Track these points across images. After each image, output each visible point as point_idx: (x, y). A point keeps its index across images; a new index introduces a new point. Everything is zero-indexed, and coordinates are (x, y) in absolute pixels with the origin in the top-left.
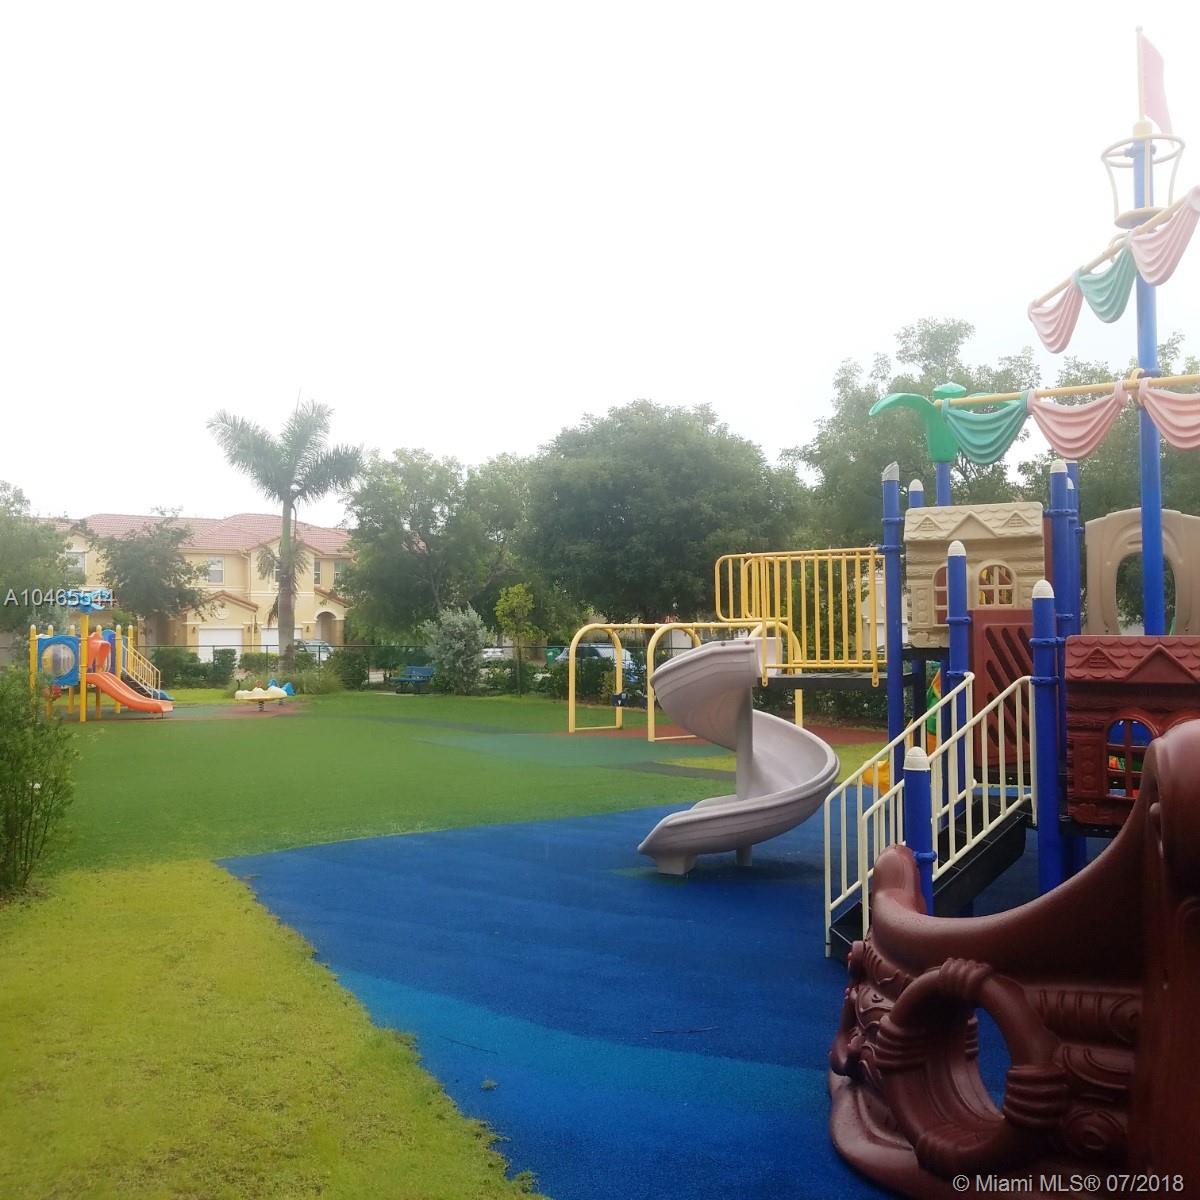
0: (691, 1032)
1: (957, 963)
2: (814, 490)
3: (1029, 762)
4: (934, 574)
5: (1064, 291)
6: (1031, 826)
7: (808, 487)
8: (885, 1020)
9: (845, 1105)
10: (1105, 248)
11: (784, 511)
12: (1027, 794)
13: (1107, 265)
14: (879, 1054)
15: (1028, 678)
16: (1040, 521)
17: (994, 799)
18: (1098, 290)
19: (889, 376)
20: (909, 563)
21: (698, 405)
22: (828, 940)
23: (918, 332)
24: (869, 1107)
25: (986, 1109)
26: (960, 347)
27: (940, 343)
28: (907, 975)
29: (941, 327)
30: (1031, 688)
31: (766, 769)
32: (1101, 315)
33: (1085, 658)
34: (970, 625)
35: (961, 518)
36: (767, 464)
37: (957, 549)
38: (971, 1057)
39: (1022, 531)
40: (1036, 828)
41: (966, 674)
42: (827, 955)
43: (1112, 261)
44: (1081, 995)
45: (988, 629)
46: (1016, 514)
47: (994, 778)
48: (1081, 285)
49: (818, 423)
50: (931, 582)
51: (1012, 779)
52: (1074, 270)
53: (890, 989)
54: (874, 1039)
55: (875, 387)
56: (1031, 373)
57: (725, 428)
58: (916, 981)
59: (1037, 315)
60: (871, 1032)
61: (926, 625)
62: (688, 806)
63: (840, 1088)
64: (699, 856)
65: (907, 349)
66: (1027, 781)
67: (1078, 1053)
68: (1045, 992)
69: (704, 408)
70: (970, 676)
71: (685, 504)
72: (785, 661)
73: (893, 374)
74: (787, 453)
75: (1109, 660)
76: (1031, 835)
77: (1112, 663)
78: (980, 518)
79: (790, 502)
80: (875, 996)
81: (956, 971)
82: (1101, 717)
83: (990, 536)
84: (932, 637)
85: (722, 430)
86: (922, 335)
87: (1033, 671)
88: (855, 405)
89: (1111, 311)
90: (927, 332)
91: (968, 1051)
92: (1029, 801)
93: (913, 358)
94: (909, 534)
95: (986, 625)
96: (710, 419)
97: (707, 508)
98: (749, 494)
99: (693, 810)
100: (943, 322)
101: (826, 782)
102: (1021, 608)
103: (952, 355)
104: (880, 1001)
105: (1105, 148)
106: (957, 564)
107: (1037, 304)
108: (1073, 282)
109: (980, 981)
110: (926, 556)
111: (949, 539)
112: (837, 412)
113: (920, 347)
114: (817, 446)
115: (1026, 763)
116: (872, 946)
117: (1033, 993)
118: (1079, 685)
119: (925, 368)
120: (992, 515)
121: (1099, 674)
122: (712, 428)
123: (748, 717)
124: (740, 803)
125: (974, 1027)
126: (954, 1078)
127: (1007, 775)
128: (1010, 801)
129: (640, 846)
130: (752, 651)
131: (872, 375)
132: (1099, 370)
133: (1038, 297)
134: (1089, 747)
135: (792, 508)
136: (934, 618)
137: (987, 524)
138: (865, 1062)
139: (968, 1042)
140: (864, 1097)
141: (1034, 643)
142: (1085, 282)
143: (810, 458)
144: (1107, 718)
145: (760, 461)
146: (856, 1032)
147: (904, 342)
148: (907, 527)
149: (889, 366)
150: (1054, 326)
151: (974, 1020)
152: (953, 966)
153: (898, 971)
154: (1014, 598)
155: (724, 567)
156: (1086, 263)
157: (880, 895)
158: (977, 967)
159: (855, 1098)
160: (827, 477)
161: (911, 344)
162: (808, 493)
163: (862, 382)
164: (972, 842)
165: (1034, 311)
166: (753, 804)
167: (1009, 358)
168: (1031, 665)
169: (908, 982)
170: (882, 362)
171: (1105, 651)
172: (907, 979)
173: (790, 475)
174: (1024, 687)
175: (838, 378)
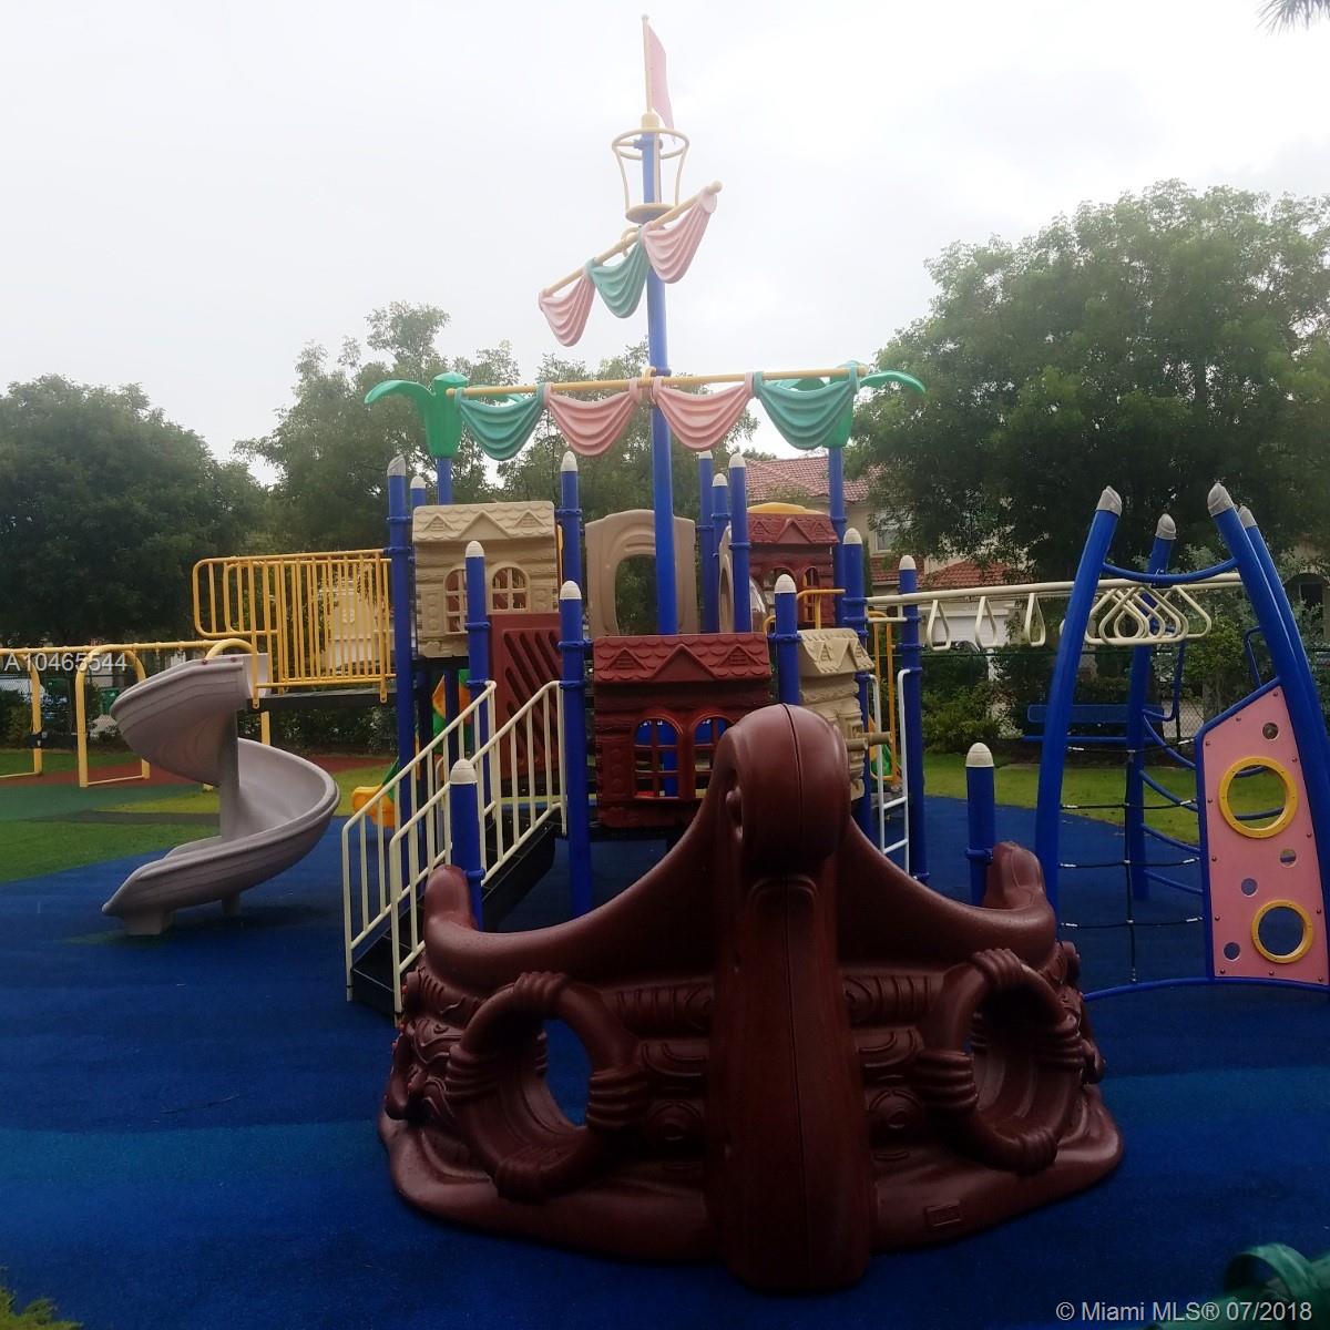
0: (210, 1105)
1: (531, 977)
2: (271, 489)
3: (558, 769)
4: (446, 577)
5: (578, 280)
6: (561, 836)
7: (263, 485)
8: (455, 1048)
9: (407, 1149)
10: (618, 241)
11: (233, 512)
12: (557, 802)
13: (619, 259)
14: (449, 1087)
15: (557, 682)
16: (552, 520)
17: (524, 812)
18: (612, 284)
19: (358, 362)
20: (419, 567)
21: (126, 384)
22: (349, 982)
23: (390, 316)
24: (434, 1146)
25: (560, 1123)
26: (434, 336)
27: (413, 329)
28: (476, 999)
29: (415, 313)
30: (559, 694)
31: (256, 804)
32: (615, 310)
33: (613, 659)
34: (489, 630)
35: (473, 517)
36: (213, 457)
37: (475, 549)
38: (541, 1074)
39: (535, 531)
40: (567, 838)
41: (487, 683)
42: (348, 999)
43: (625, 254)
44: (656, 991)
45: (507, 635)
46: (528, 513)
47: (523, 791)
48: (595, 278)
49: (280, 412)
50: (441, 587)
51: (541, 791)
52: (586, 261)
53: (457, 1017)
54: (442, 1072)
55: (342, 374)
56: (510, 368)
57: (161, 414)
58: (487, 1004)
59: (547, 304)
60: (437, 1067)
61: (436, 633)
62: (161, 854)
63: (396, 1134)
64: (178, 911)
65: (378, 334)
66: (556, 791)
67: (655, 1048)
68: (622, 994)
69: (133, 389)
70: (492, 685)
71: (113, 502)
72: (276, 680)
73: (363, 362)
74: (241, 445)
75: (635, 660)
76: (561, 847)
77: (639, 664)
78: (493, 517)
79: (242, 502)
80: (437, 1026)
81: (531, 985)
82: (627, 719)
83: (503, 537)
84: (445, 647)
85: (156, 416)
86: (394, 319)
87: (562, 675)
88: (321, 395)
89: (624, 308)
90: (400, 316)
91: (539, 1068)
92: (558, 810)
93: (385, 344)
94: (418, 534)
95: (504, 631)
96: (141, 402)
97: (141, 508)
98: (193, 492)
99: (166, 859)
100: (416, 308)
101: (325, 813)
102: (534, 612)
103: (427, 344)
104: (444, 1031)
105: (616, 136)
106: (475, 566)
107: (548, 294)
108: (585, 273)
109: (557, 991)
110: (436, 559)
111: (464, 539)
112: (299, 401)
113: (392, 333)
114: (278, 438)
115: (555, 771)
116: (430, 974)
117: (609, 997)
118: (605, 687)
119: (398, 356)
120: (503, 515)
121: (626, 675)
122: (144, 413)
123: (234, 748)
124: (226, 845)
125: (543, 1042)
126: (527, 1096)
127: (536, 786)
128: (539, 812)
129: (106, 905)
130: (240, 669)
131: (340, 361)
132: (576, 369)
133: (549, 286)
134: (617, 750)
135: (245, 508)
136: (446, 625)
137: (500, 524)
138: (430, 1099)
139: (537, 1059)
140: (427, 1136)
141: (561, 646)
142: (597, 273)
143: (270, 452)
144: (634, 719)
145: (203, 453)
146: (415, 1069)
147: (375, 326)
148: (415, 527)
149: (358, 351)
150: (567, 317)
151: (544, 1035)
152: (526, 981)
153: (464, 995)
154: (528, 603)
155: (203, 572)
156: (598, 255)
157: (434, 921)
158: (554, 978)
159: (418, 1143)
160: (291, 474)
161: (382, 329)
162: (263, 493)
163: (328, 368)
164: (503, 858)
165: (546, 300)
166: (243, 844)
167: (487, 352)
168: (561, 669)
169: (477, 1006)
170: (352, 348)
171: (631, 652)
172: (476, 1003)
173: (242, 469)
174: (552, 691)
175: (300, 361)
